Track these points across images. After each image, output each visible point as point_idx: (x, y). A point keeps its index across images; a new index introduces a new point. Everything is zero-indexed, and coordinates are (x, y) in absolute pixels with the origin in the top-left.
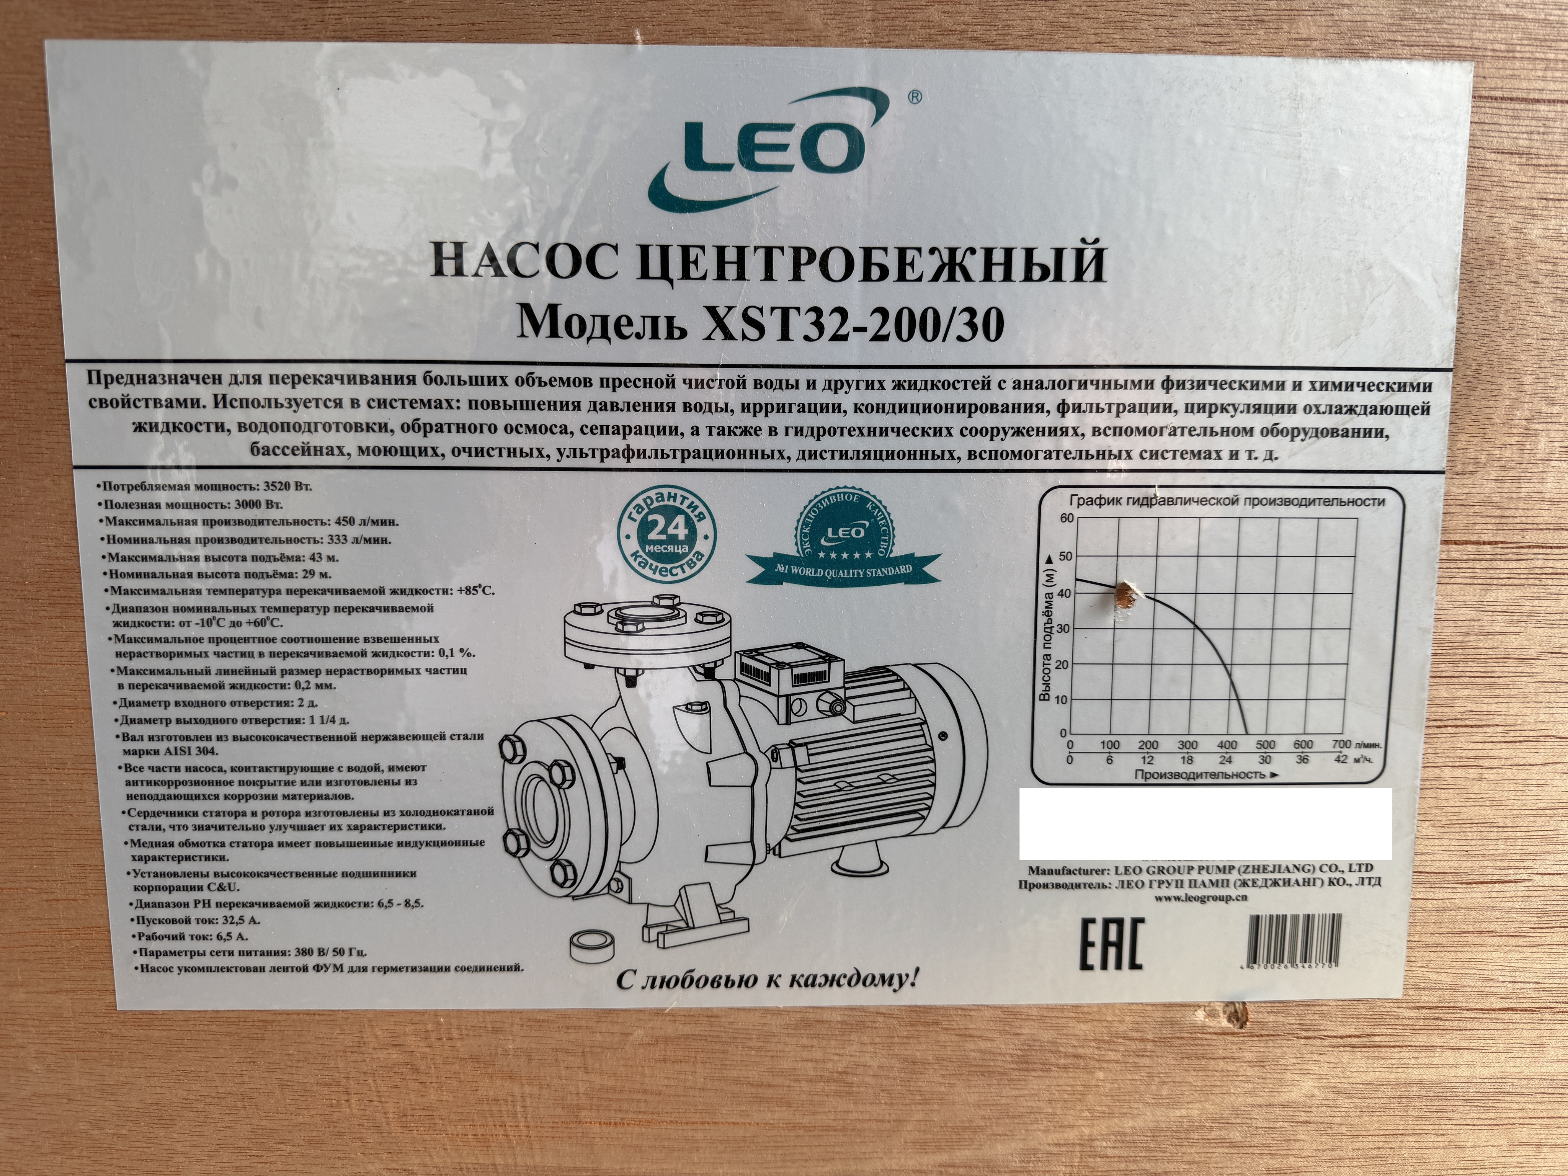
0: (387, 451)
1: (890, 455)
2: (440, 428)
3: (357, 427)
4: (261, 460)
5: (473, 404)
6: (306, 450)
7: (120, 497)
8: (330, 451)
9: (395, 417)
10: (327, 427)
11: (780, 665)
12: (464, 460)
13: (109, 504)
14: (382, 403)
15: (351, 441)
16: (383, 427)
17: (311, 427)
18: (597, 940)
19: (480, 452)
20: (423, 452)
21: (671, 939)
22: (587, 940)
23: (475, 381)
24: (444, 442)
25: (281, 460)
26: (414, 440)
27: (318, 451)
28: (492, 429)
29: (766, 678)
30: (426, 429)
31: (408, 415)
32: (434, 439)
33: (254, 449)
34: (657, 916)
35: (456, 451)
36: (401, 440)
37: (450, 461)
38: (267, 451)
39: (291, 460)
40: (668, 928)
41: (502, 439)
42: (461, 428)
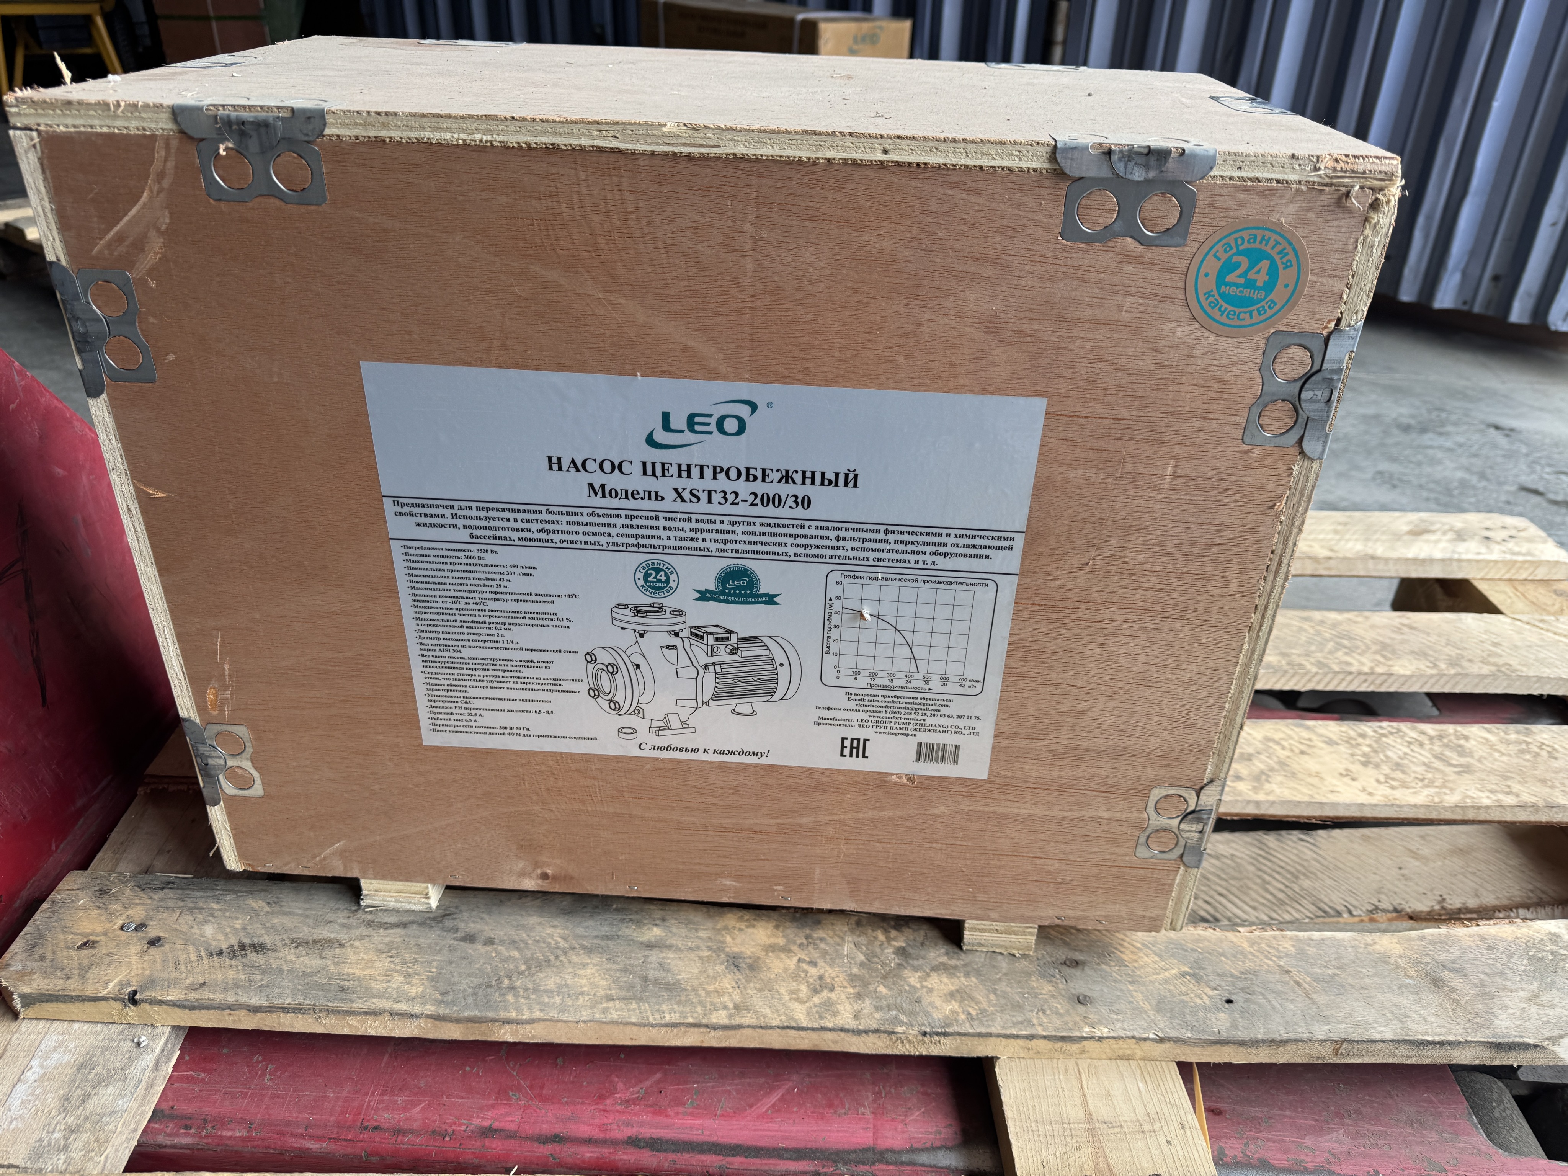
0: (531, 540)
1: (758, 553)
2: (554, 532)
3: (517, 530)
4: (474, 540)
5: (568, 523)
6: (494, 538)
7: (412, 551)
8: (506, 538)
9: (534, 527)
10: (504, 529)
11: (708, 633)
12: (565, 545)
13: (407, 554)
14: (528, 521)
15: (515, 535)
16: (529, 530)
17: (496, 529)
18: (630, 731)
19: (572, 542)
20: (547, 541)
21: (661, 733)
22: (625, 730)
23: (569, 514)
24: (556, 537)
25: (483, 541)
26: (543, 536)
27: (500, 538)
28: (577, 533)
29: (702, 638)
30: (548, 532)
31: (540, 526)
32: (551, 536)
33: (471, 536)
34: (654, 724)
35: (561, 541)
36: (537, 536)
37: (559, 545)
38: (477, 537)
39: (488, 541)
40: (660, 729)
41: (581, 537)
42: (563, 532)
